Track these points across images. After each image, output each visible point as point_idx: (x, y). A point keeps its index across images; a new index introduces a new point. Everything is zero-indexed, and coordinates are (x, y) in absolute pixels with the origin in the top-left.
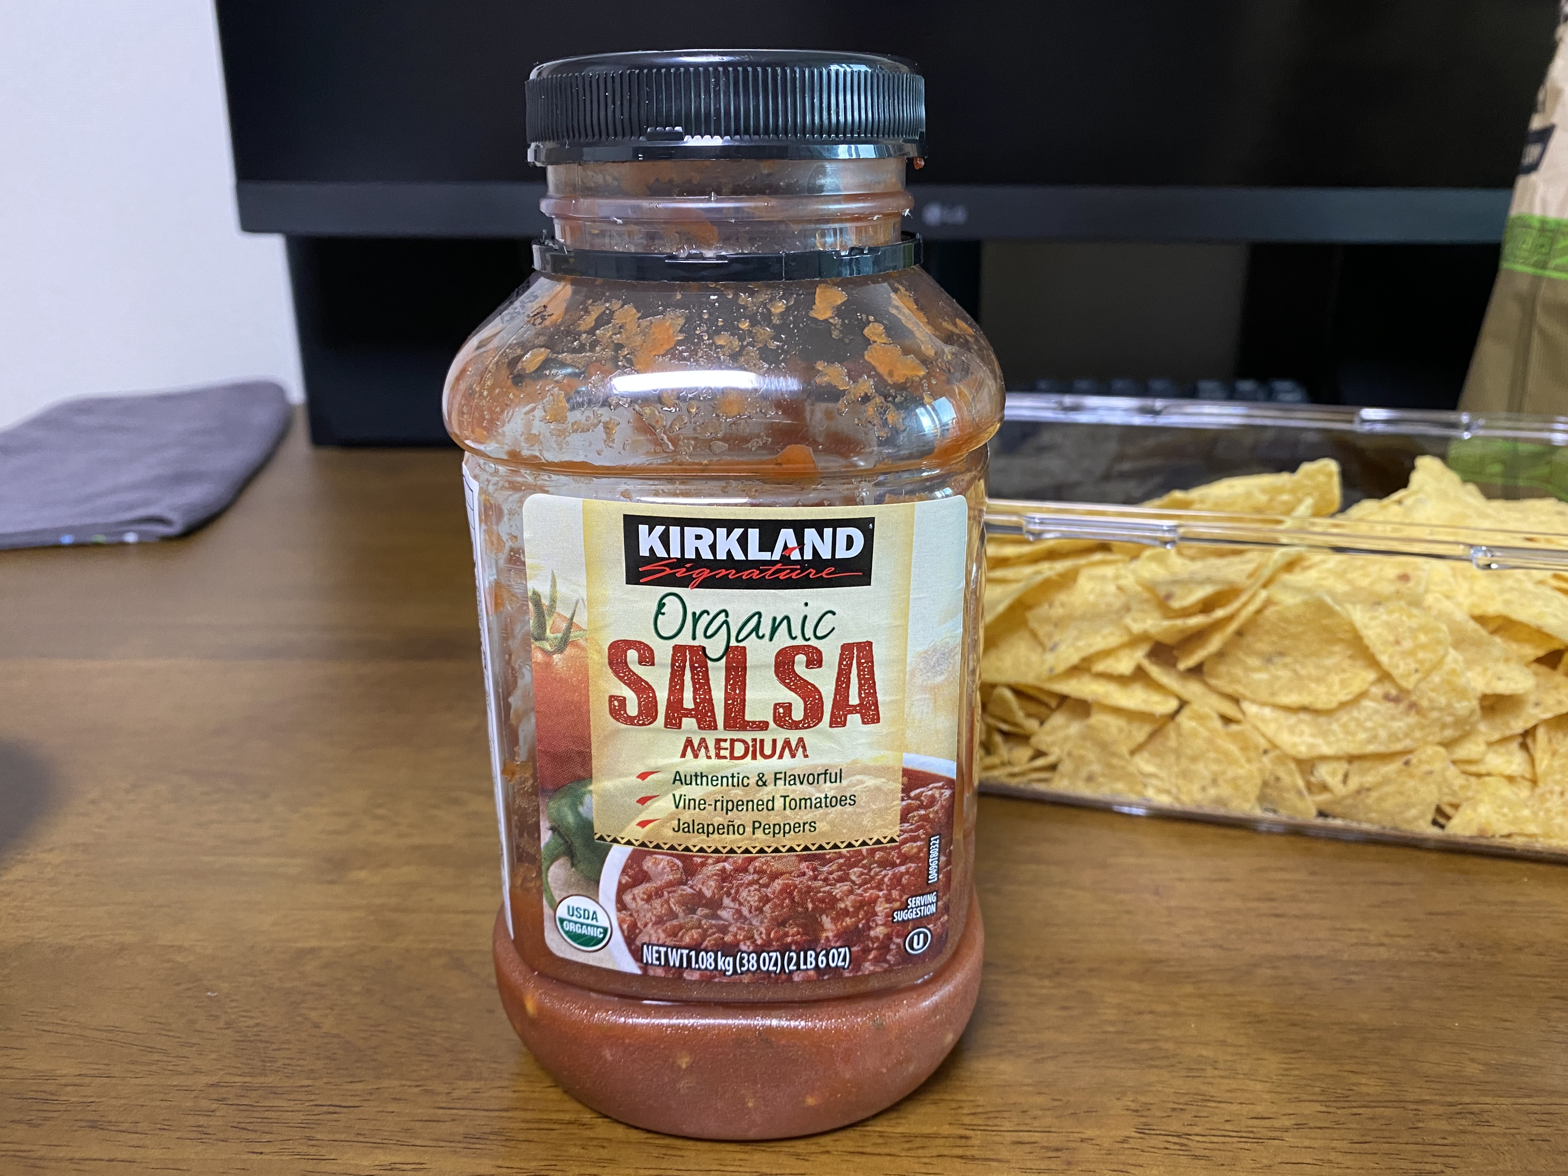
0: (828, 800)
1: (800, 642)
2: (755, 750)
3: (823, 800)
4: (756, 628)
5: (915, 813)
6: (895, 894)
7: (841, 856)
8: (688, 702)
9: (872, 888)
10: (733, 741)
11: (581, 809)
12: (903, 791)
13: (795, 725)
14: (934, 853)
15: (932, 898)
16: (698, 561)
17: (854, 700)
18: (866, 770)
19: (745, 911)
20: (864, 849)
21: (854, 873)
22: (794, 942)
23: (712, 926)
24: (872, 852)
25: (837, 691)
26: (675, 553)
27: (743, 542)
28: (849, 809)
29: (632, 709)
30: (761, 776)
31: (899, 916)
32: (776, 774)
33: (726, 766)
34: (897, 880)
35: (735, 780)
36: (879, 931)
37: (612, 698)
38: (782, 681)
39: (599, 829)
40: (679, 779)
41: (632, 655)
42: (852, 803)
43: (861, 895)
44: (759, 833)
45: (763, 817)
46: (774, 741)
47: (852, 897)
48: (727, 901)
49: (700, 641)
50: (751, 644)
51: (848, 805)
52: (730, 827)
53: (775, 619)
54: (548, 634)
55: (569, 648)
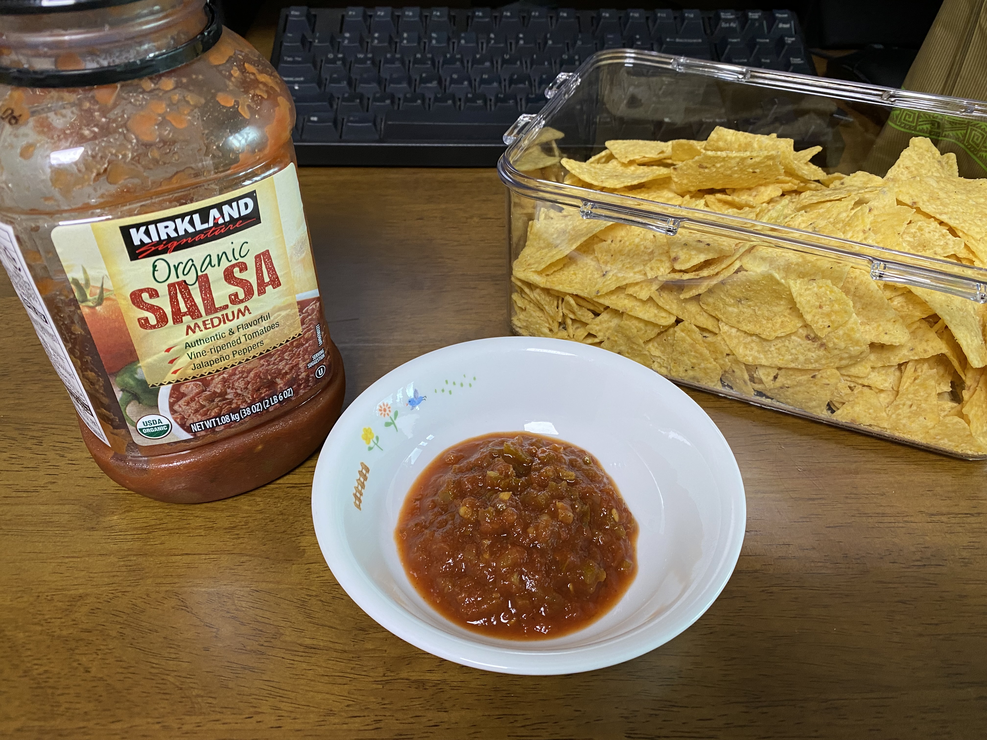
0: (266, 329)
1: (234, 262)
2: (225, 319)
3: (264, 330)
4: (210, 263)
5: (307, 319)
6: (306, 357)
7: (278, 350)
8: (183, 308)
9: (295, 358)
10: (212, 320)
11: (136, 376)
12: (299, 311)
13: (242, 301)
14: (319, 332)
15: (322, 352)
16: (170, 239)
17: (267, 279)
18: (280, 309)
19: (239, 391)
20: (288, 343)
21: (286, 356)
22: (267, 395)
23: (224, 404)
24: (292, 343)
25: (258, 279)
26: (155, 238)
27: (192, 222)
28: (277, 329)
29: (153, 321)
30: (230, 330)
31: (310, 366)
32: (238, 326)
33: (212, 332)
34: (305, 351)
35: (218, 336)
36: (303, 375)
37: (139, 320)
38: (230, 283)
39: (150, 382)
40: (188, 346)
41: (145, 296)
42: (277, 326)
43: (291, 363)
44: (237, 356)
45: (237, 348)
46: (233, 312)
47: (287, 366)
48: (229, 391)
49: (182, 278)
50: (210, 272)
52: (222, 358)
53: (218, 255)
54: (89, 297)
55: (105, 302)
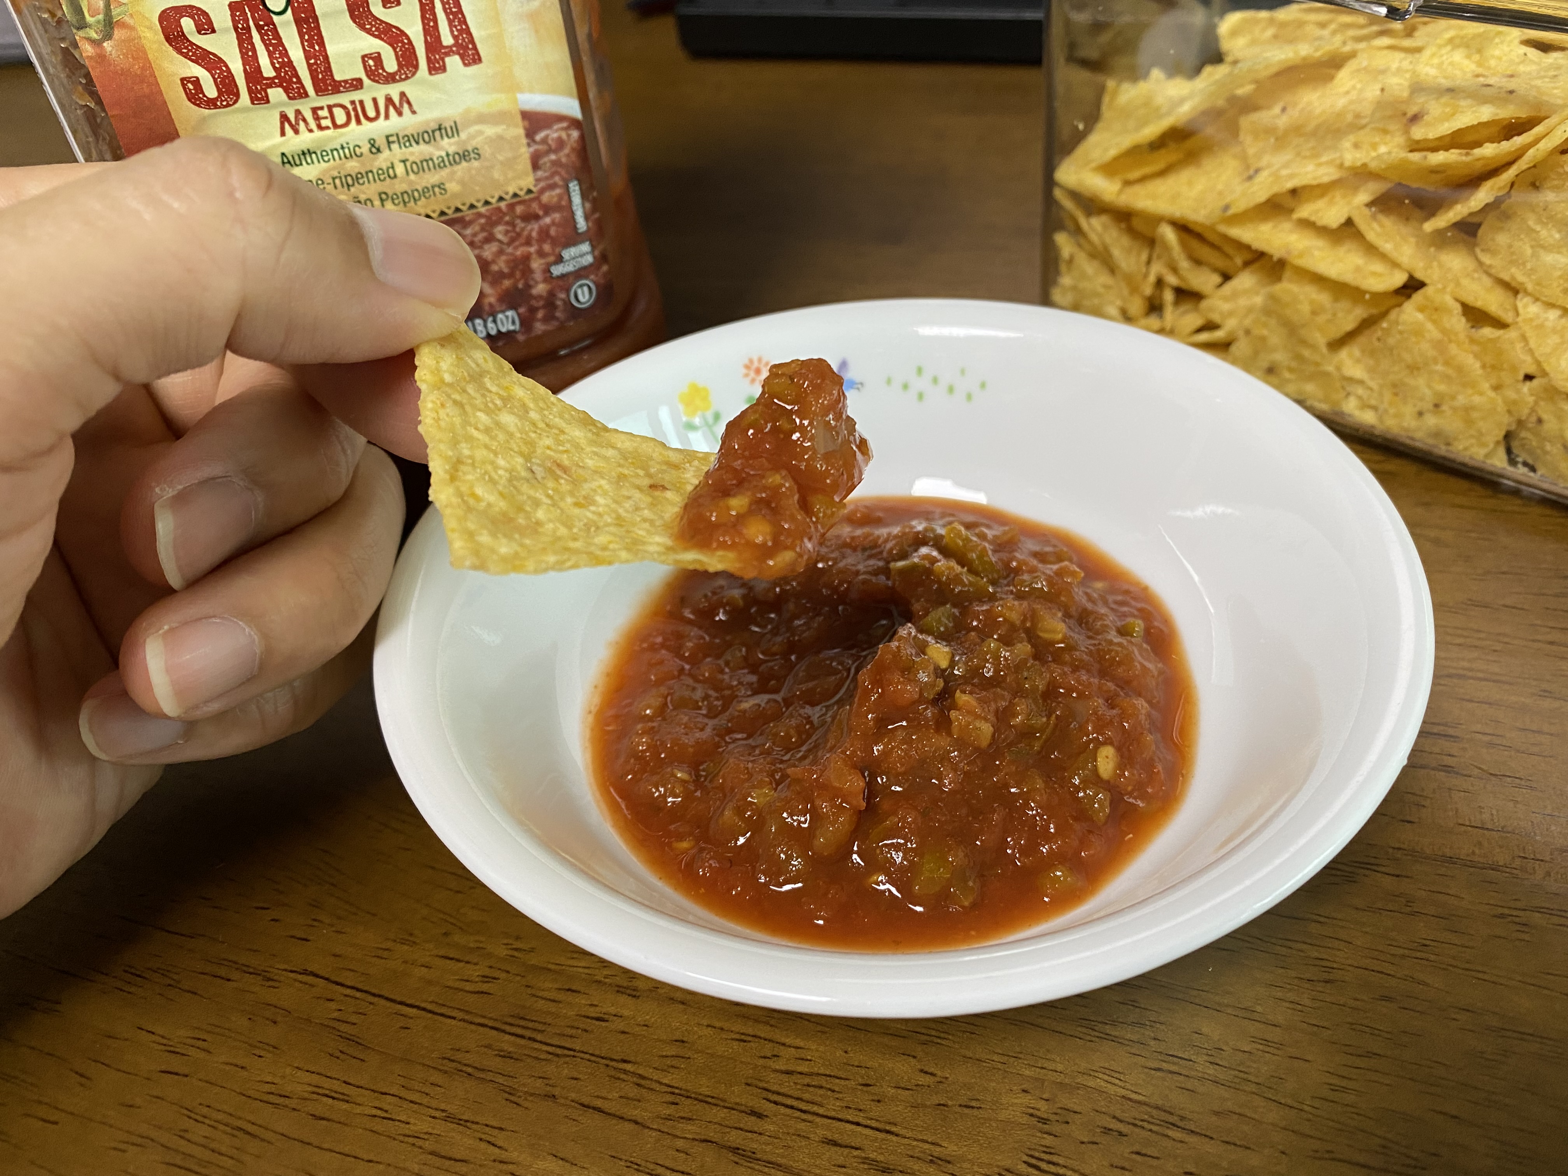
0: (451, 158)
2: (357, 113)
3: (446, 159)
5: (546, 159)
6: (547, 247)
7: (480, 215)
8: (267, 67)
9: (522, 245)
10: (330, 108)
12: (527, 136)
13: (391, 78)
14: (577, 199)
15: (585, 247)
17: (447, 38)
18: (482, 119)
20: (503, 205)
21: (499, 232)
24: (511, 207)
25: (426, 32)
28: (475, 164)
29: (210, 89)
30: (372, 143)
31: (557, 270)
32: (387, 137)
33: (332, 137)
34: (544, 234)
35: (347, 151)
36: (540, 289)
37: (184, 81)
38: (362, 27)
40: (287, 161)
41: (188, 26)
42: (477, 156)
43: (512, 254)
45: (387, 186)
46: (375, 100)
47: (504, 258)
51: (473, 161)
54: (89, 19)
55: (116, 32)
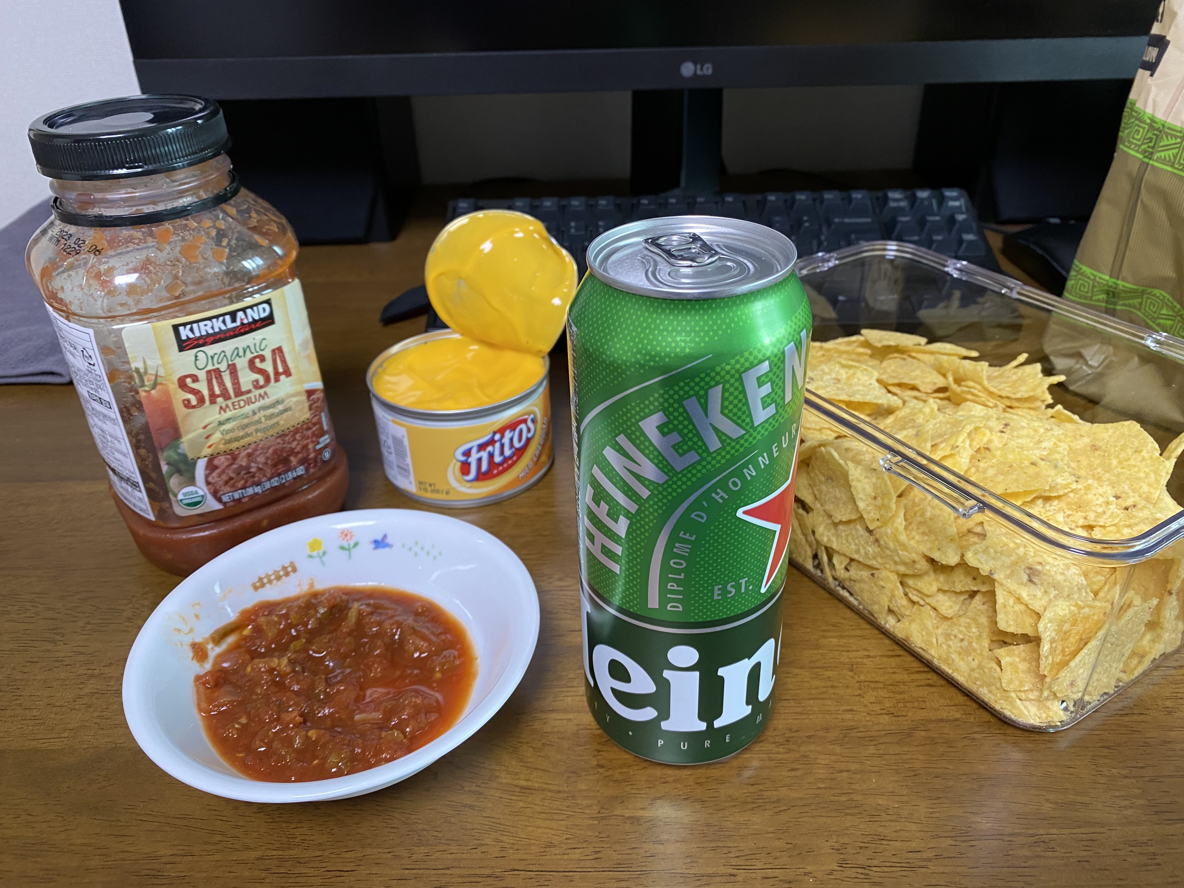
0: (281, 412)
1: (256, 354)
2: (249, 402)
3: (279, 412)
4: (238, 355)
5: (313, 406)
6: (314, 439)
7: (291, 431)
8: (217, 391)
9: (306, 440)
10: (239, 401)
11: (179, 451)
12: (307, 399)
13: (262, 387)
14: (324, 419)
15: (326, 436)
16: (208, 335)
17: (281, 370)
18: (292, 396)
19: (261, 466)
20: (299, 426)
21: (298, 436)
22: (282, 471)
23: (248, 477)
24: (302, 426)
25: (274, 369)
26: (198, 334)
27: (224, 322)
28: (290, 412)
29: (194, 402)
30: (253, 411)
31: (317, 447)
32: (259, 408)
33: (239, 412)
34: (313, 434)
35: (244, 416)
36: (312, 455)
37: (184, 400)
38: (252, 371)
39: (190, 456)
40: (221, 423)
41: (189, 381)
42: (290, 410)
43: (302, 444)
44: (258, 434)
45: (259, 426)
46: (255, 396)
47: (299, 446)
48: (253, 465)
49: (217, 366)
50: (237, 361)
52: (247, 435)
53: (244, 348)
54: (146, 383)
55: (158, 386)
